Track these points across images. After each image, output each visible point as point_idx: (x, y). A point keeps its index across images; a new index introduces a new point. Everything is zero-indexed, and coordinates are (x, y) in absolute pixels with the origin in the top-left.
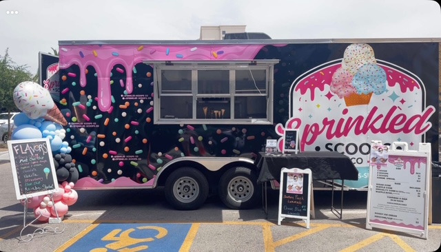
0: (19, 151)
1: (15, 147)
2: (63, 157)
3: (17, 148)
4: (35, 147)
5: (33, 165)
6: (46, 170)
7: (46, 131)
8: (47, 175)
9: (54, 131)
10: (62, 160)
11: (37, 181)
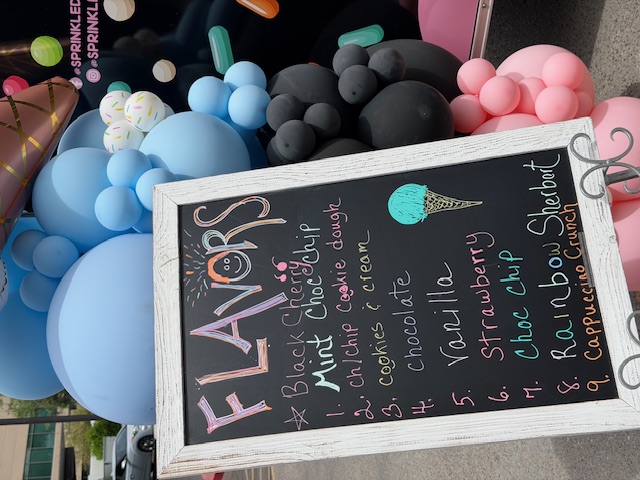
0: (248, 391)
1: (214, 423)
2: (298, 110)
3: (222, 409)
4: (219, 281)
5: (359, 298)
6: (408, 207)
7: (106, 209)
8: (448, 203)
9: (106, 157)
10: (316, 113)
11: (497, 270)
